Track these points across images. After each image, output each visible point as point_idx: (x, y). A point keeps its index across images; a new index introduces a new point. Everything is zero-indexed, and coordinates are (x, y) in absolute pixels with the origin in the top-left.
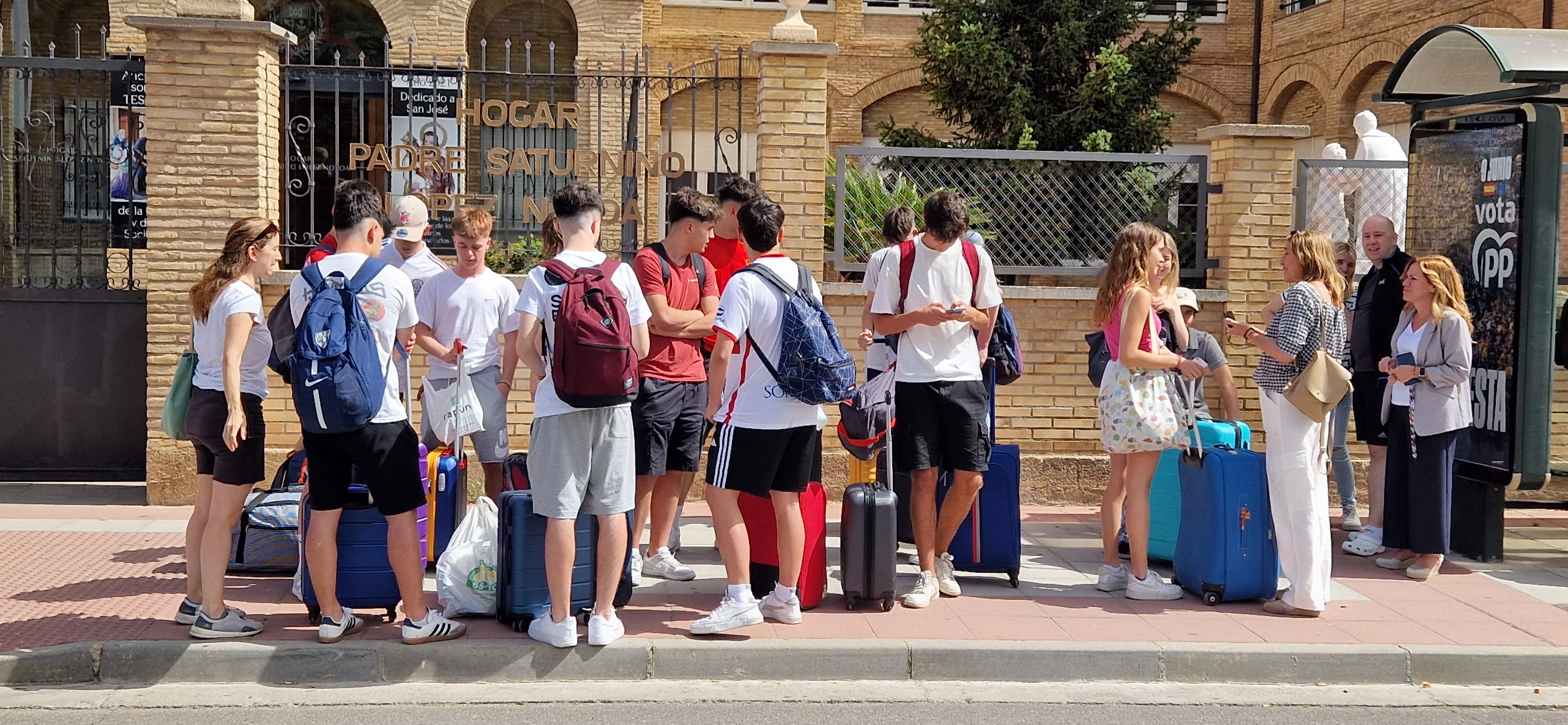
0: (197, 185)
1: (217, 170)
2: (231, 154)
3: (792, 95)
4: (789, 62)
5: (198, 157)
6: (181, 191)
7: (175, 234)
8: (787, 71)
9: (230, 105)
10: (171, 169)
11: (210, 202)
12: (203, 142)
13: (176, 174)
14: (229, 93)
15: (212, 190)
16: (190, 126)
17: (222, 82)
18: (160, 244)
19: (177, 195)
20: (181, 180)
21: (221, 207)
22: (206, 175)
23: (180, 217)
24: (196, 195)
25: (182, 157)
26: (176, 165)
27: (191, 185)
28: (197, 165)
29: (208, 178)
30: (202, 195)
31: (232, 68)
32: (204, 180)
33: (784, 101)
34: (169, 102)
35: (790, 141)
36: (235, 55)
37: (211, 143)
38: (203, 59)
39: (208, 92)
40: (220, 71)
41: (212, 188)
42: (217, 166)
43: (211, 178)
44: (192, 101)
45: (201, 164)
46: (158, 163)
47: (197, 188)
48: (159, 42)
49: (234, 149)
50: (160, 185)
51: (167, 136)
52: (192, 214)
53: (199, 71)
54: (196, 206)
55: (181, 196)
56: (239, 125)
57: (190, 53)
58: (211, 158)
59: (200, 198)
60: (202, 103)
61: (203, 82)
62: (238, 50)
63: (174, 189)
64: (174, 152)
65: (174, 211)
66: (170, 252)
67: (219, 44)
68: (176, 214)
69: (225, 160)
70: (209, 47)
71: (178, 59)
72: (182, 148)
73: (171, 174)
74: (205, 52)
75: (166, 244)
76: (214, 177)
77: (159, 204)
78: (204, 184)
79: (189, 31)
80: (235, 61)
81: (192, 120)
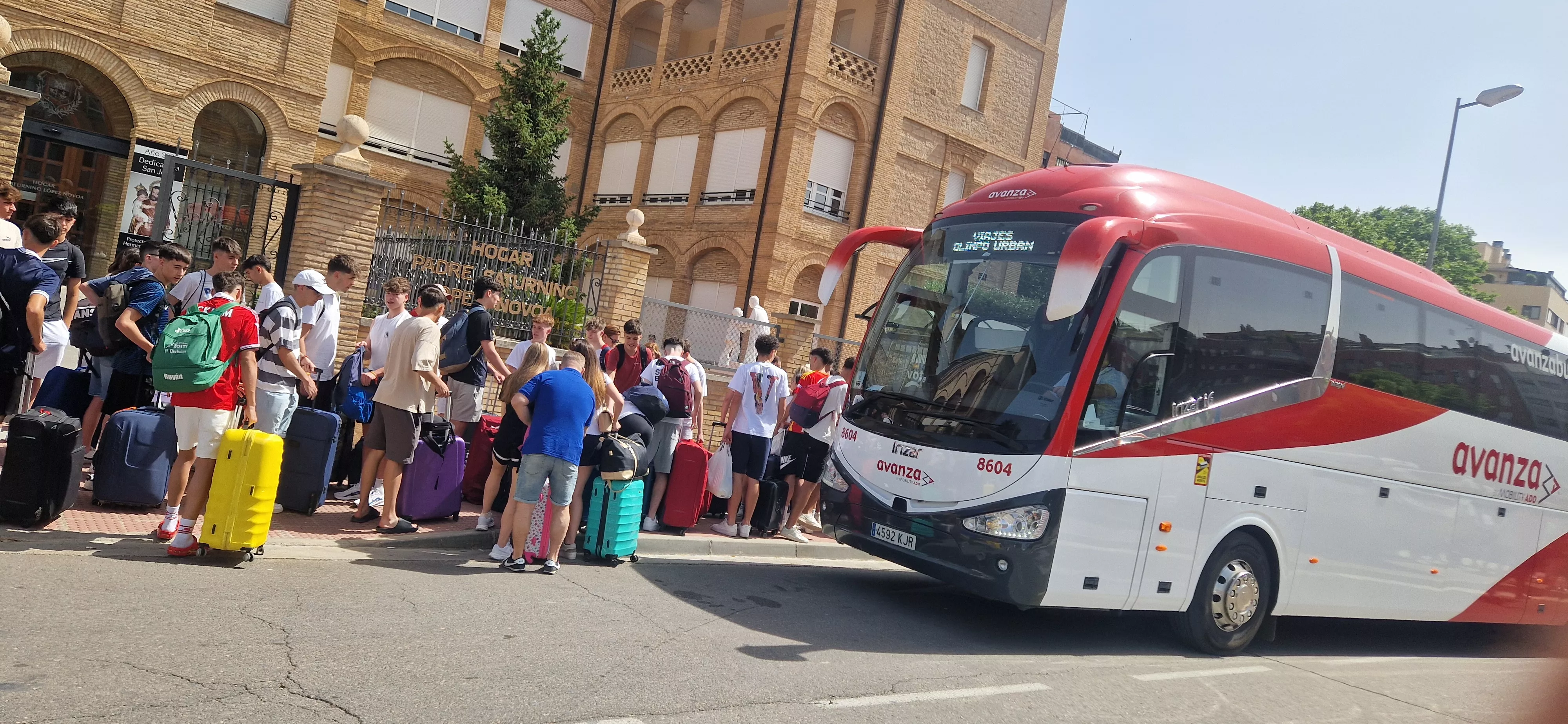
2: (356, 250)
3: (633, 270)
4: (634, 254)
8: (633, 258)
9: (360, 223)
12: (342, 241)
14: (363, 217)
16: (336, 231)
17: (358, 210)
31: (365, 203)
33: (629, 272)
34: (327, 215)
35: (629, 291)
36: (368, 196)
37: (346, 242)
38: (351, 195)
39: (350, 214)
40: (359, 204)
44: (339, 217)
48: (327, 181)
49: (359, 248)
51: (322, 234)
53: (346, 201)
56: (363, 235)
57: (345, 190)
60: (345, 219)
61: (347, 208)
62: (371, 194)
64: (324, 244)
67: (361, 188)
70: (355, 189)
71: (337, 192)
72: (328, 242)
74: (352, 192)
79: (345, 178)
80: (368, 200)
81: (338, 228)
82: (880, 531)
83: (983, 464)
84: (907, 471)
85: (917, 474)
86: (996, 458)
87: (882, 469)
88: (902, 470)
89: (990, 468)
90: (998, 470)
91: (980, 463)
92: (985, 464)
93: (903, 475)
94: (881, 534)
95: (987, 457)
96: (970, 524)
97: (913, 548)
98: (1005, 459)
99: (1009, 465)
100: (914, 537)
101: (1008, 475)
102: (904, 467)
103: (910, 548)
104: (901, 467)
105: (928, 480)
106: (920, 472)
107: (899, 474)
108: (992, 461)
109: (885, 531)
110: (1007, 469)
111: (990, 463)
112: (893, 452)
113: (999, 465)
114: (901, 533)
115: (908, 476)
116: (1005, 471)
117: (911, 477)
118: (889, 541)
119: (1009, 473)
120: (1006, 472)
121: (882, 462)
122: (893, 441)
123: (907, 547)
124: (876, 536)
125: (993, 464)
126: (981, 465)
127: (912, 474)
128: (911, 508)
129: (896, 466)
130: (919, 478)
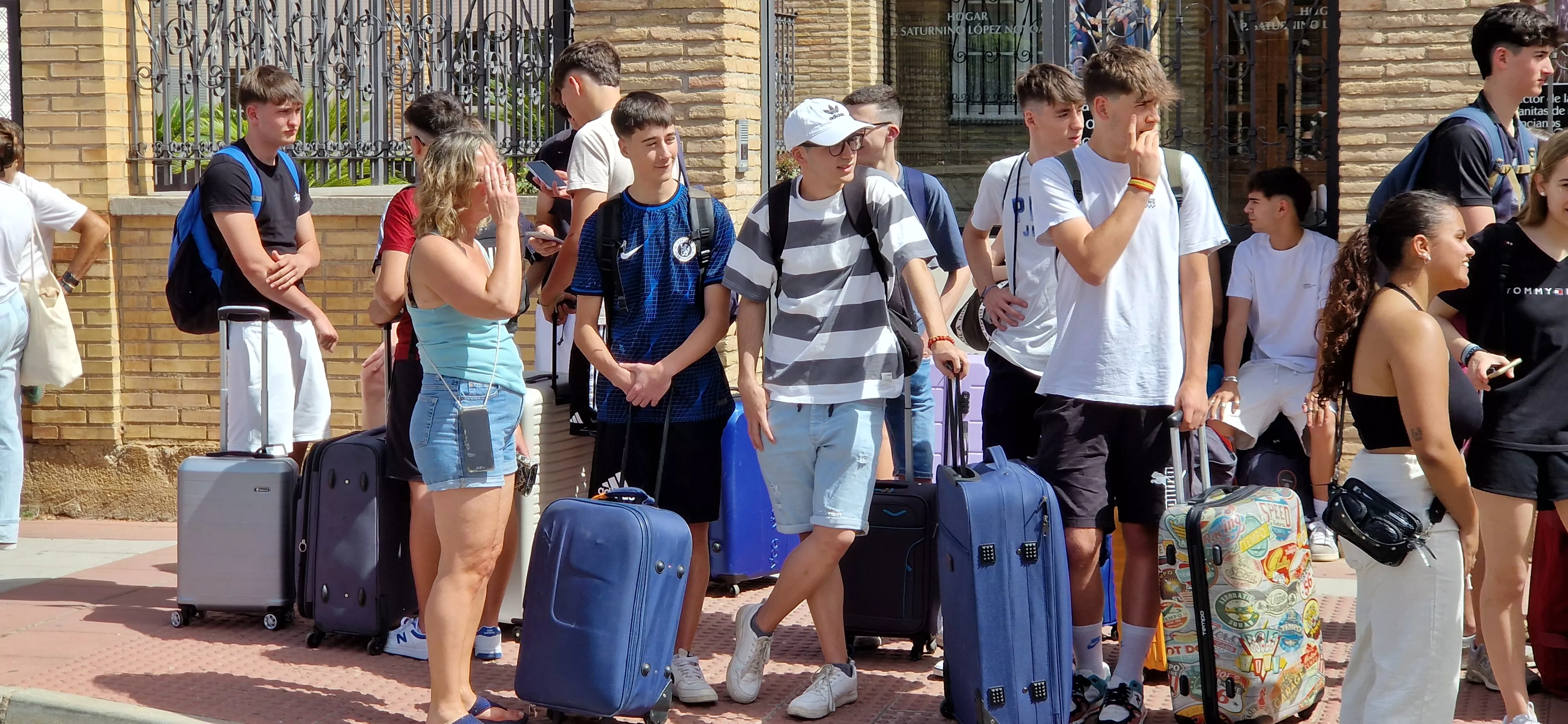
0: (1416, 60)
1: (1448, 34)
5: (1420, 17)
6: (1393, 69)
7: (1382, 138)
10: (1378, 37)
11: (1437, 85)
13: (1386, 43)
15: (1441, 67)
18: (1360, 153)
19: (1386, 77)
20: (1391, 53)
21: (1453, 92)
22: (1430, 43)
23: (1390, 111)
24: (1415, 74)
25: (1394, 17)
26: (1385, 30)
27: (1408, 60)
28: (1416, 28)
29: (1433, 48)
30: (1425, 75)
32: (1427, 51)
41: (1440, 63)
42: (1446, 28)
43: (1438, 47)
45: (1424, 27)
46: (1356, 29)
47: (1418, 65)
50: (1362, 63)
52: (1410, 106)
54: (1416, 92)
55: (1391, 78)
58: (1438, 16)
59: (1422, 81)
63: (1381, 68)
64: (1383, 10)
65: (1380, 102)
66: (1375, 166)
68: (1385, 107)
69: (1461, 19)
73: (1377, 45)
75: (1368, 154)
76: (1443, 47)
77: (1359, 91)
78: (1428, 58)
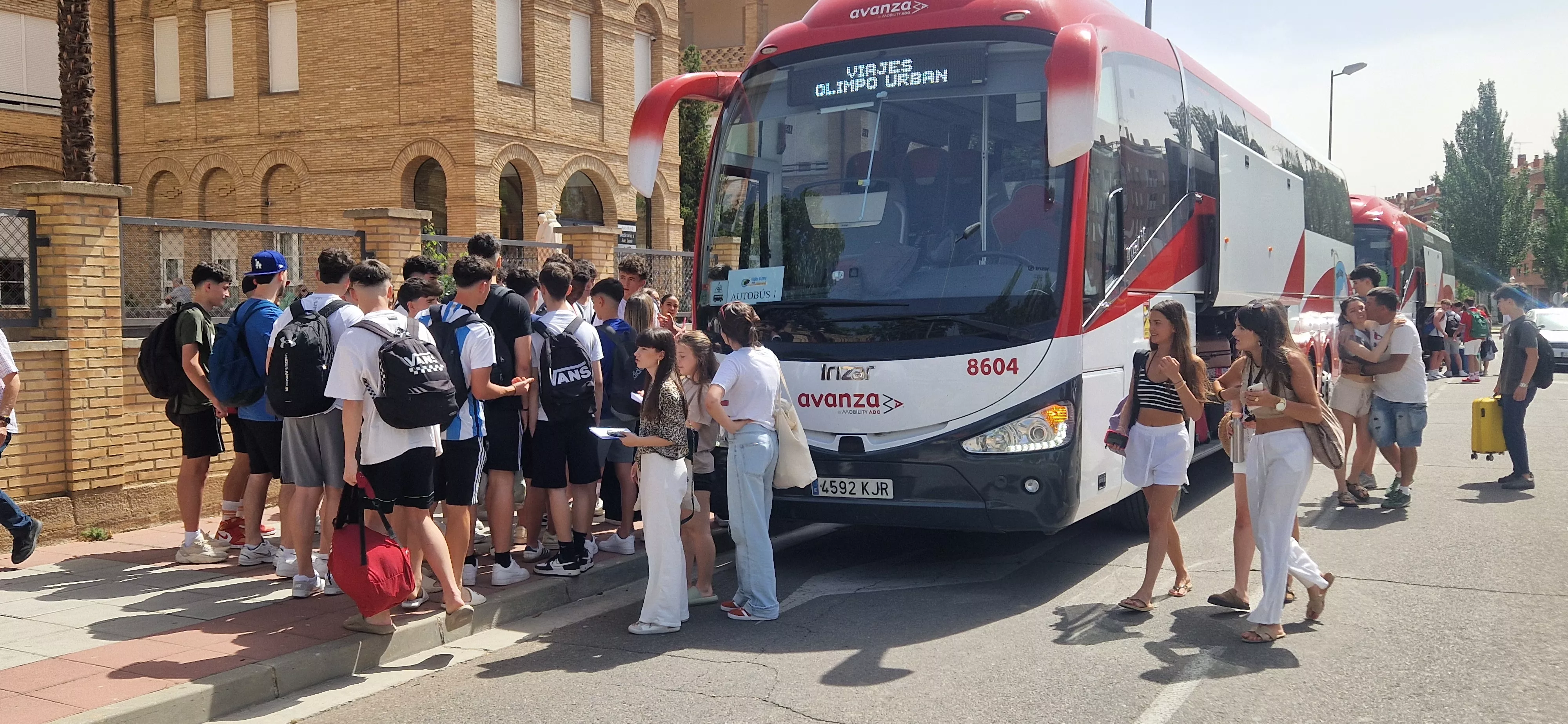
82: (828, 485)
83: (975, 366)
84: (854, 400)
85: (873, 400)
86: (992, 355)
87: (808, 405)
88: (845, 399)
89: (986, 369)
90: (999, 369)
91: (971, 366)
92: (979, 365)
93: (849, 405)
94: (830, 489)
95: (979, 356)
96: (972, 445)
97: (891, 496)
98: (1006, 354)
99: (1014, 361)
100: (890, 482)
101: (1015, 373)
102: (847, 396)
103: (884, 496)
104: (841, 396)
105: (892, 404)
106: (876, 396)
107: (841, 405)
108: (988, 360)
109: (837, 484)
110: (1012, 366)
111: (986, 363)
112: (823, 378)
113: (999, 363)
114: (865, 481)
115: (856, 405)
116: (1009, 369)
117: (863, 406)
118: (847, 495)
119: (1015, 370)
120: (1011, 369)
121: (807, 396)
122: (821, 364)
123: (879, 496)
124: (822, 494)
125: (991, 363)
126: (972, 369)
127: (864, 401)
128: (870, 446)
129: (834, 396)
130: (877, 405)
